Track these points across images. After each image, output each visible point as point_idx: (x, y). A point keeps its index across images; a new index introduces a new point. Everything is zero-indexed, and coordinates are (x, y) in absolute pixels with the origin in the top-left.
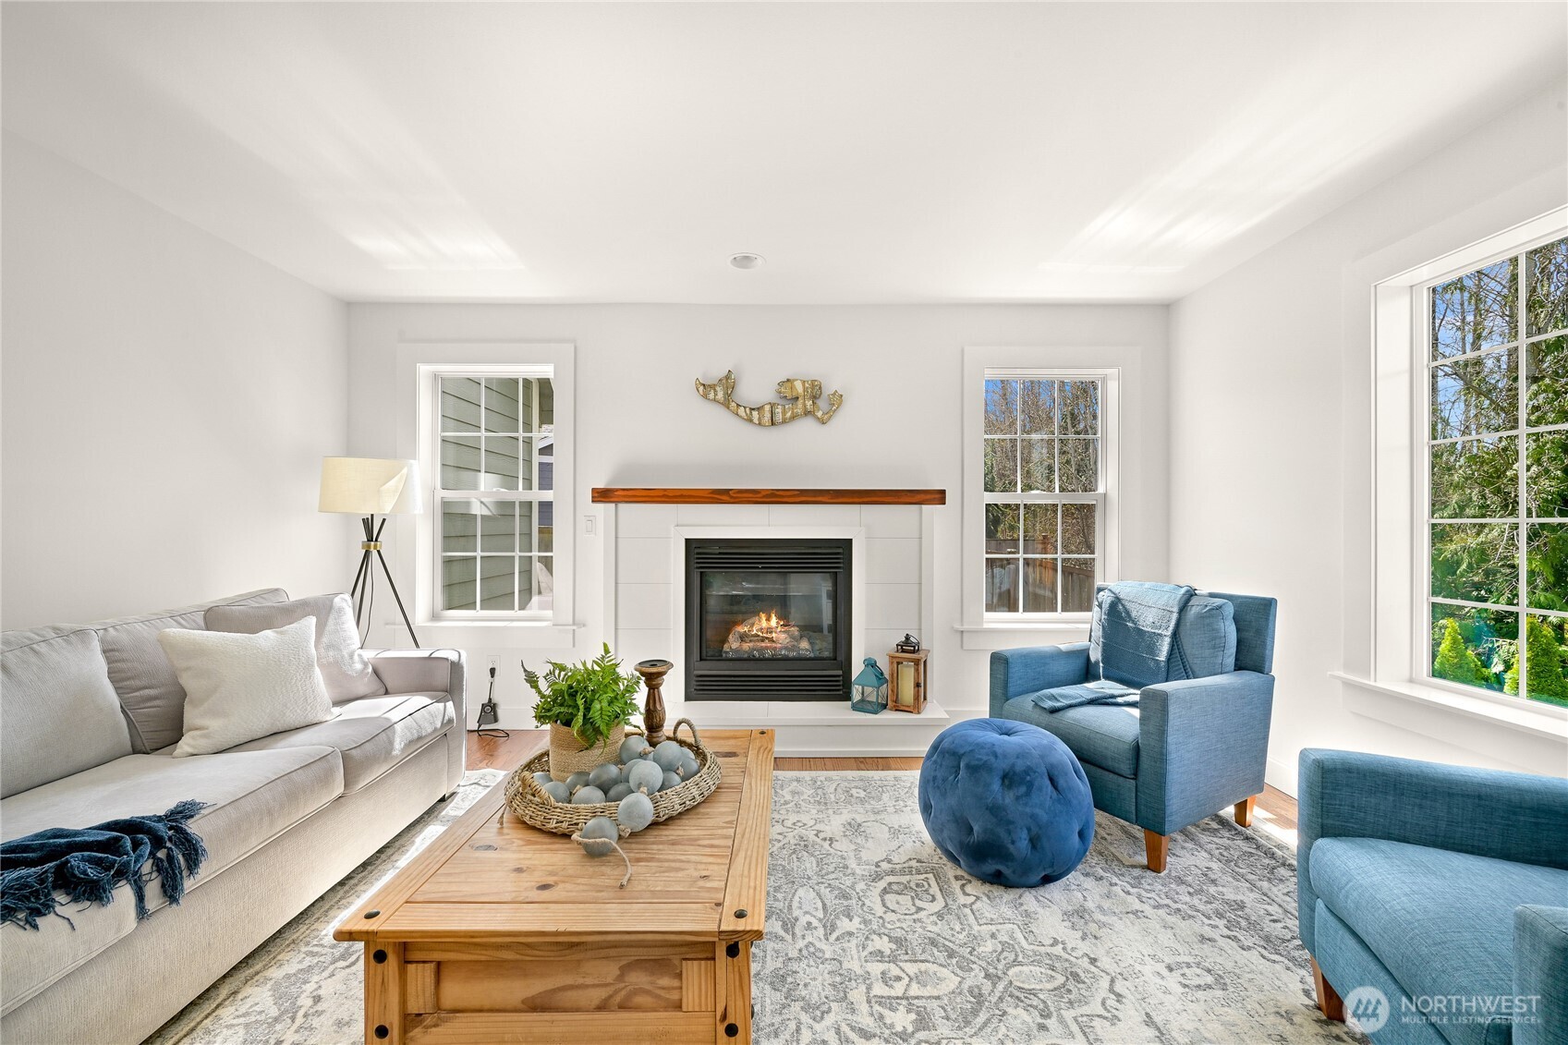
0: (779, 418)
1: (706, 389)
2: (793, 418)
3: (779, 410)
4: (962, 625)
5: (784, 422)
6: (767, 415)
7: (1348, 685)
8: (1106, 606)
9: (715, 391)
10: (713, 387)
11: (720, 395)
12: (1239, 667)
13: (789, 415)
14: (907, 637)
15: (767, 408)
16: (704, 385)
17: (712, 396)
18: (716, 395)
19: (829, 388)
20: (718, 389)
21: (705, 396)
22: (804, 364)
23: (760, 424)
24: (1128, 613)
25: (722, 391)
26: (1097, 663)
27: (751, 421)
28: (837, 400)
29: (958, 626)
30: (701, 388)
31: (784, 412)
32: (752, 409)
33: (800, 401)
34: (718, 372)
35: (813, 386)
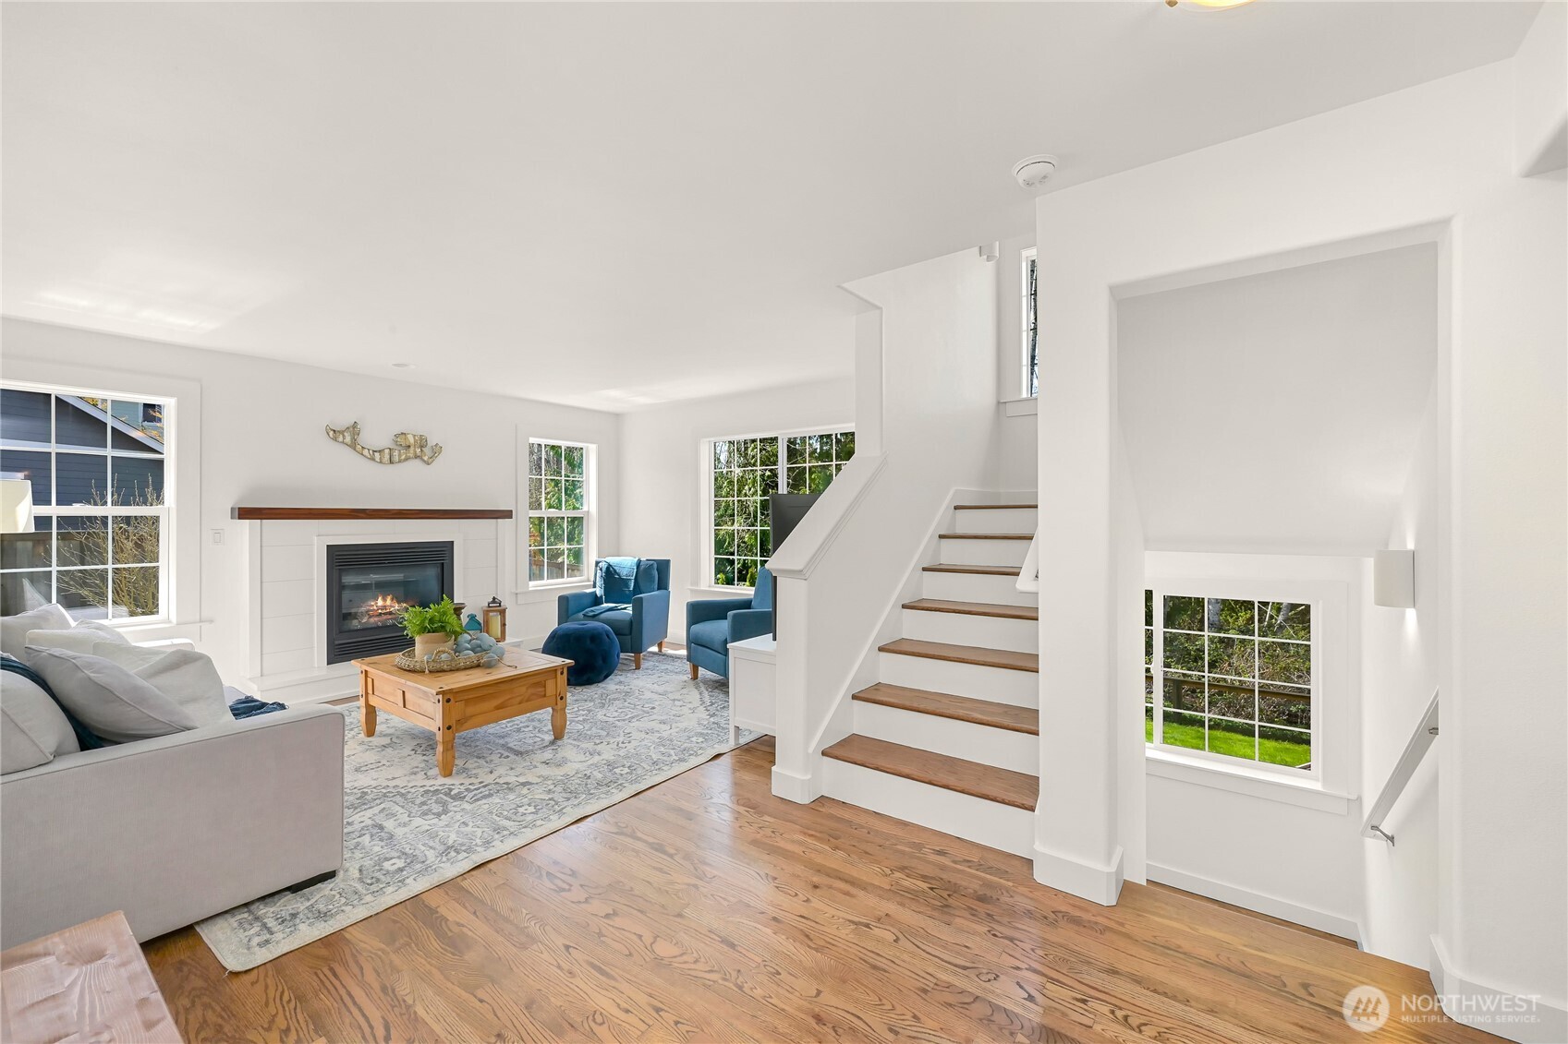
0: (396, 458)
1: (335, 434)
2: (406, 459)
3: (396, 453)
4: (517, 589)
5: (400, 462)
6: (387, 457)
7: (692, 590)
8: (604, 569)
9: (344, 436)
10: (342, 432)
11: (348, 439)
12: (658, 589)
13: (403, 457)
14: (494, 598)
15: (387, 451)
16: (334, 431)
17: (341, 439)
18: (344, 438)
19: (431, 442)
20: (345, 434)
21: (335, 439)
22: (415, 425)
23: (381, 462)
24: (615, 571)
25: (348, 436)
26: (601, 597)
27: (373, 459)
28: (437, 450)
29: (514, 590)
30: (331, 433)
31: (400, 455)
32: (374, 451)
33: (412, 448)
34: (343, 421)
35: (421, 440)
